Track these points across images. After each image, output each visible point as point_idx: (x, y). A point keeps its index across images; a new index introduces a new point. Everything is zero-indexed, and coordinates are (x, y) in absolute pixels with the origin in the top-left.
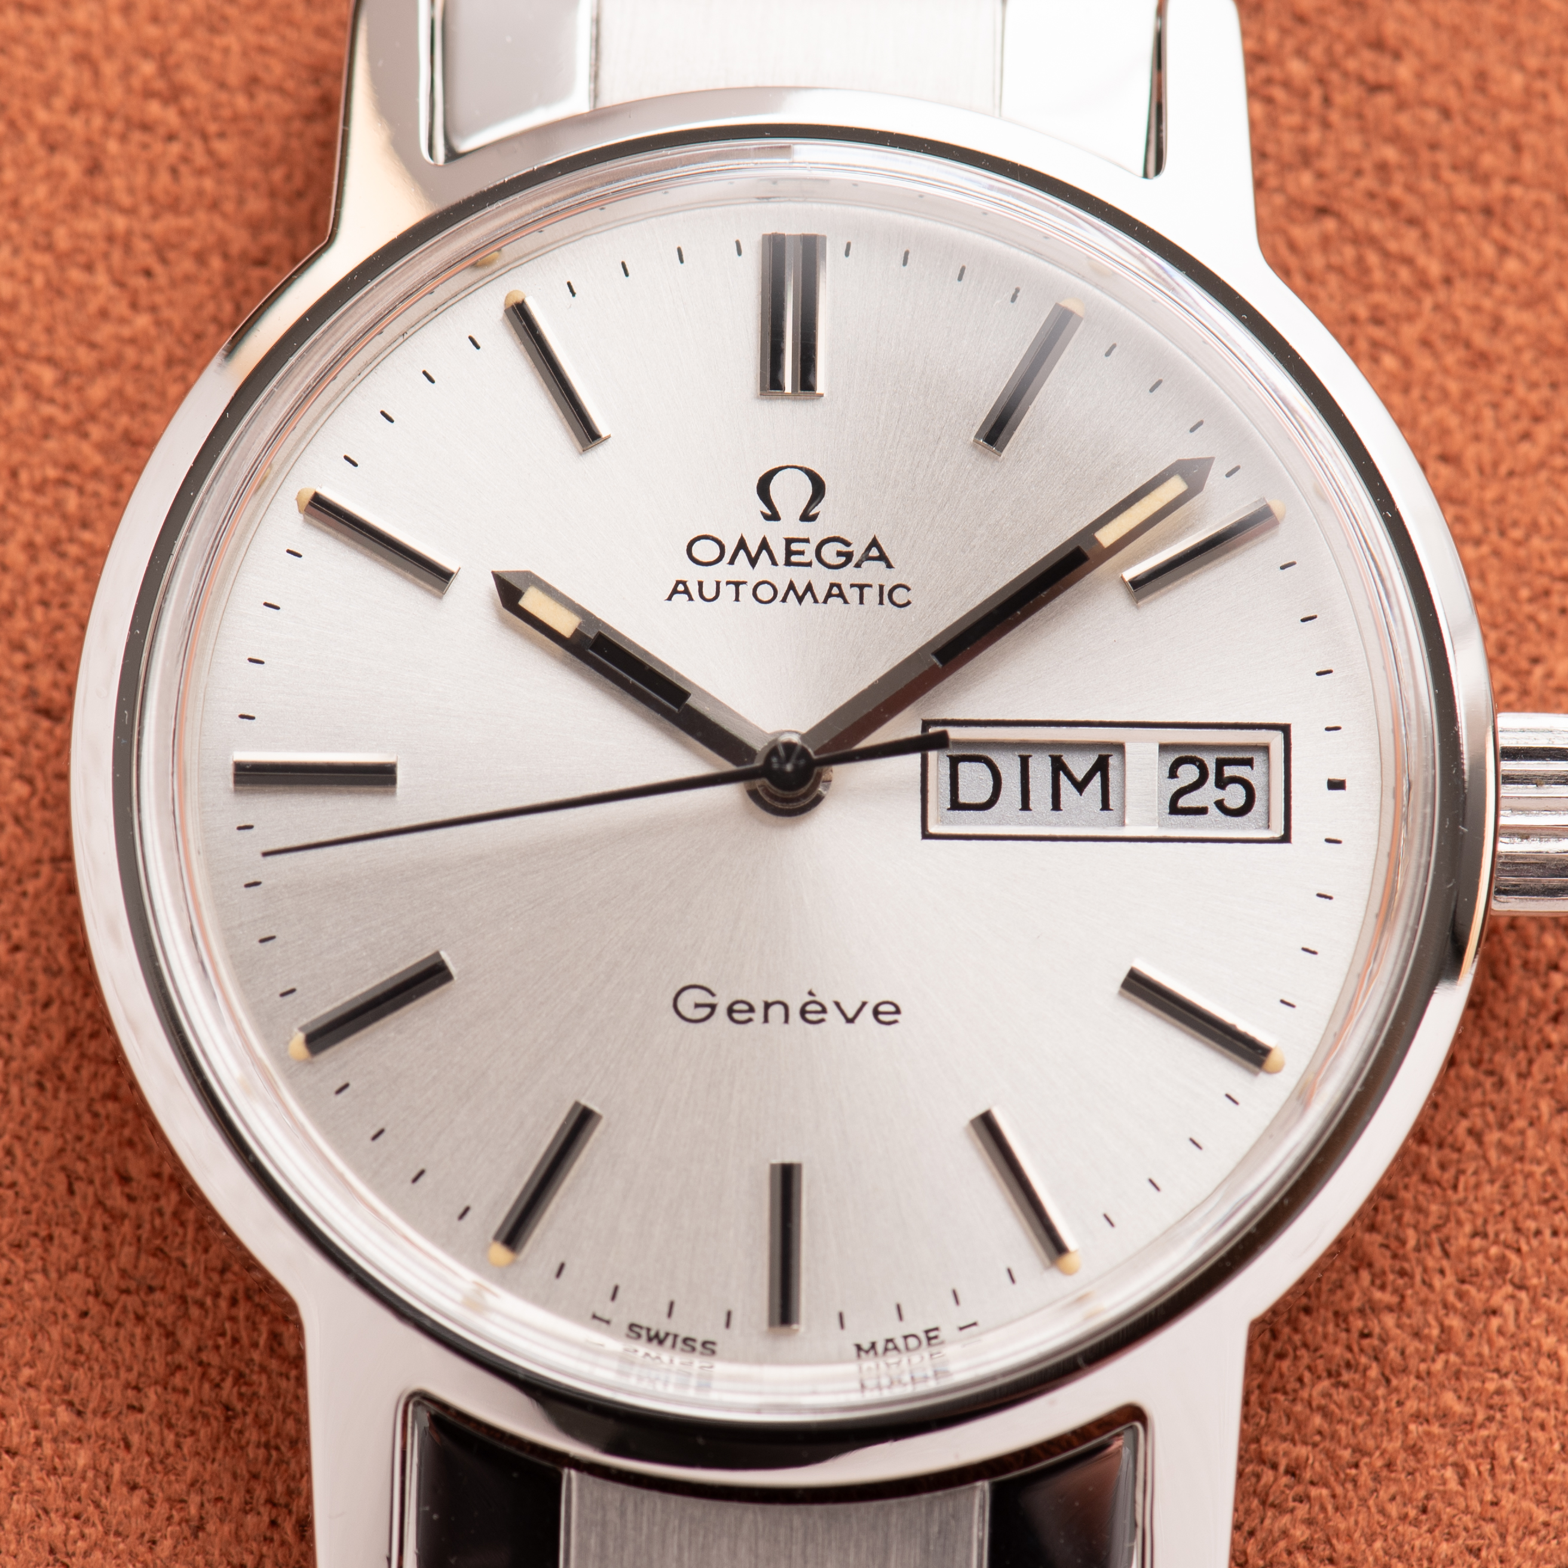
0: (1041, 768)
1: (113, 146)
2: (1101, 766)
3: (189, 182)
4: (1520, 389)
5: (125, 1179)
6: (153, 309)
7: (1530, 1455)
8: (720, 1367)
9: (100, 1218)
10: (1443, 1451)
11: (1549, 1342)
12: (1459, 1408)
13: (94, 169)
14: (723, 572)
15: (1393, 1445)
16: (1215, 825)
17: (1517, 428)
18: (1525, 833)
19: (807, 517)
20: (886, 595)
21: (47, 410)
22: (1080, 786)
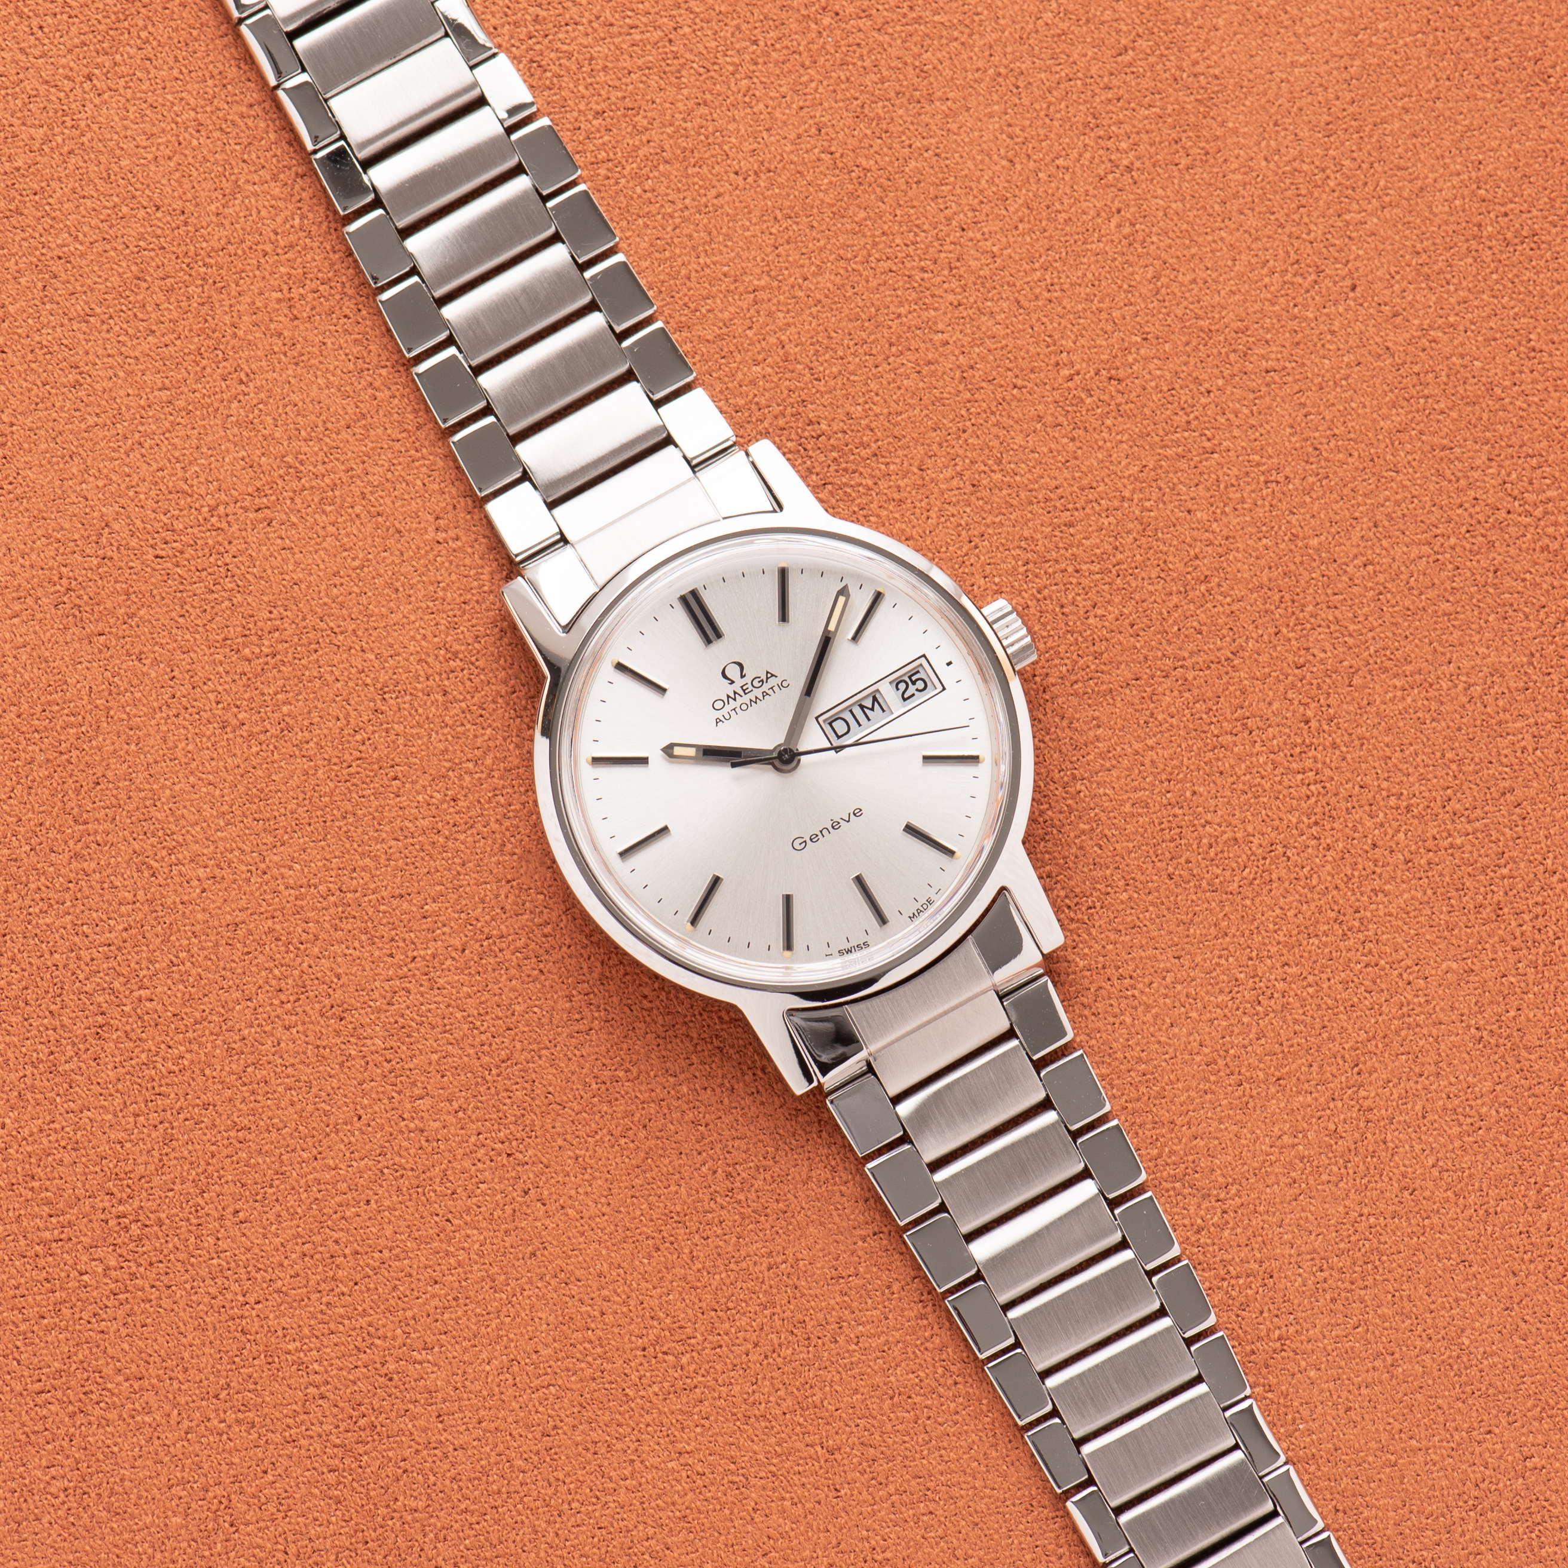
0: (857, 711)
1: (446, 683)
2: (875, 699)
3: (477, 680)
4: (918, 504)
5: (645, 997)
6: (490, 726)
7: (1116, 829)
8: (872, 949)
9: (645, 1013)
10: (1090, 843)
11: (1101, 791)
12: (1087, 827)
13: (445, 694)
14: (728, 708)
15: (1074, 850)
16: (920, 698)
17: (924, 517)
18: (1012, 644)
19: (742, 676)
20: (781, 686)
21: (477, 776)
22: (872, 709)
